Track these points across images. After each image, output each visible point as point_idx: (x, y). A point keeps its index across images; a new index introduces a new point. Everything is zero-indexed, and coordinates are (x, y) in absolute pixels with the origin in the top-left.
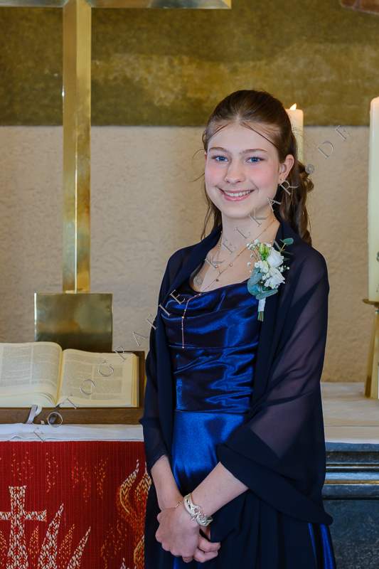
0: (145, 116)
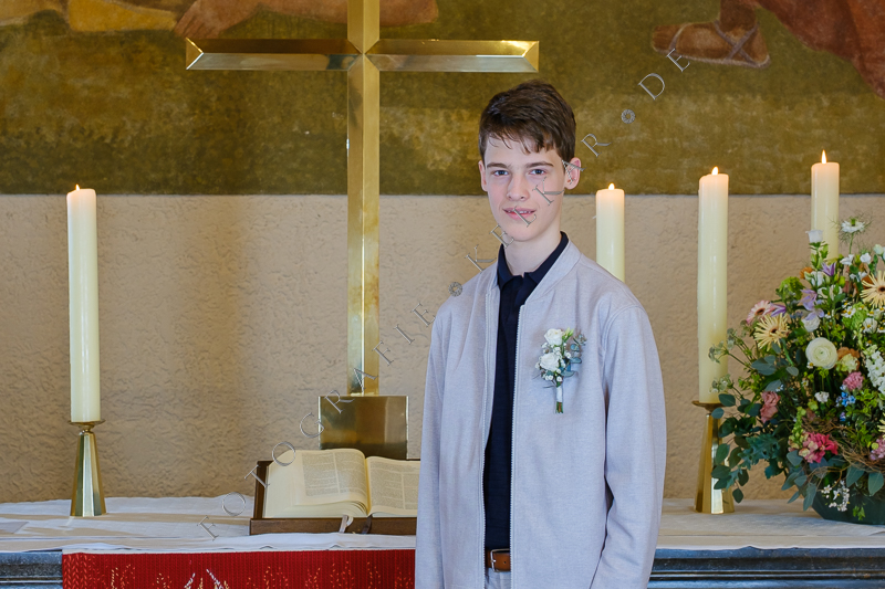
0: (417, 182)
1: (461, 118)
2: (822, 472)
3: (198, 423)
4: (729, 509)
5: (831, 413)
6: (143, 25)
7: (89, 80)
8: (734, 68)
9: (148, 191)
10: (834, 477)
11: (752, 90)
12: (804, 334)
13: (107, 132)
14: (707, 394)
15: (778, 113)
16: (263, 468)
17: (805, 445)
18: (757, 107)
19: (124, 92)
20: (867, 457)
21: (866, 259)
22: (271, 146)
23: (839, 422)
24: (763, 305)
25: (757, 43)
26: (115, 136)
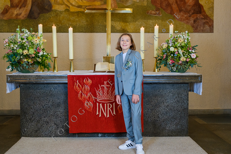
0: (115, 31)
1: (121, 23)
2: (172, 65)
3: (87, 63)
4: (158, 71)
5: (173, 57)
6: (79, 11)
7: (73, 18)
8: (157, 16)
9: (80, 32)
10: (174, 66)
11: (159, 19)
12: (170, 46)
13: (75, 25)
14: (155, 56)
15: (163, 22)
16: (95, 65)
17: (170, 61)
18: (160, 21)
19: (77, 19)
20: (178, 63)
21: (178, 36)
22: (96, 26)
23: (174, 58)
24: (163, 43)
25: (160, 13)
26: (76, 25)
